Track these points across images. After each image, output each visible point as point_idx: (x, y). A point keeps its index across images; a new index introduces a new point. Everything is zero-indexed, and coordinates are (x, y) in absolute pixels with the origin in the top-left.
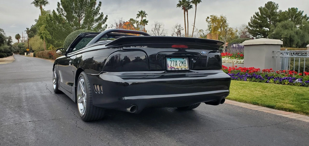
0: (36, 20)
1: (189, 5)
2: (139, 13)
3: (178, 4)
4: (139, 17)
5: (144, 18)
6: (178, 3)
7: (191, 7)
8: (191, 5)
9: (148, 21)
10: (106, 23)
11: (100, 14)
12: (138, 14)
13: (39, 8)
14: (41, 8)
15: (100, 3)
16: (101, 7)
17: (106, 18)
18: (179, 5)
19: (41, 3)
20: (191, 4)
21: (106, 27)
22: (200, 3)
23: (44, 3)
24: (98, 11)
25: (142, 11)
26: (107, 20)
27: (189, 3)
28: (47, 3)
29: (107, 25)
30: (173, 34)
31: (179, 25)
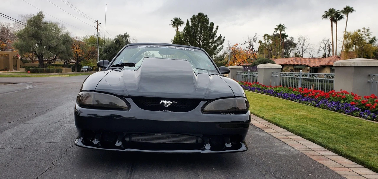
0: (172, 40)
1: (339, 15)
2: (277, 27)
3: (323, 16)
4: (276, 31)
5: (283, 32)
6: (324, 14)
7: (342, 17)
8: (342, 16)
9: (287, 35)
10: (223, 44)
11: (217, 36)
12: (275, 28)
13: (176, 28)
14: (178, 28)
15: (217, 27)
16: (218, 31)
17: (224, 40)
18: (325, 16)
19: (177, 23)
20: (342, 14)
21: (222, 48)
22: (353, 12)
23: (180, 23)
24: (215, 34)
25: (280, 25)
26: (224, 41)
27: (339, 13)
28: (183, 23)
29: (223, 46)
30: (320, 49)
31: (326, 39)
